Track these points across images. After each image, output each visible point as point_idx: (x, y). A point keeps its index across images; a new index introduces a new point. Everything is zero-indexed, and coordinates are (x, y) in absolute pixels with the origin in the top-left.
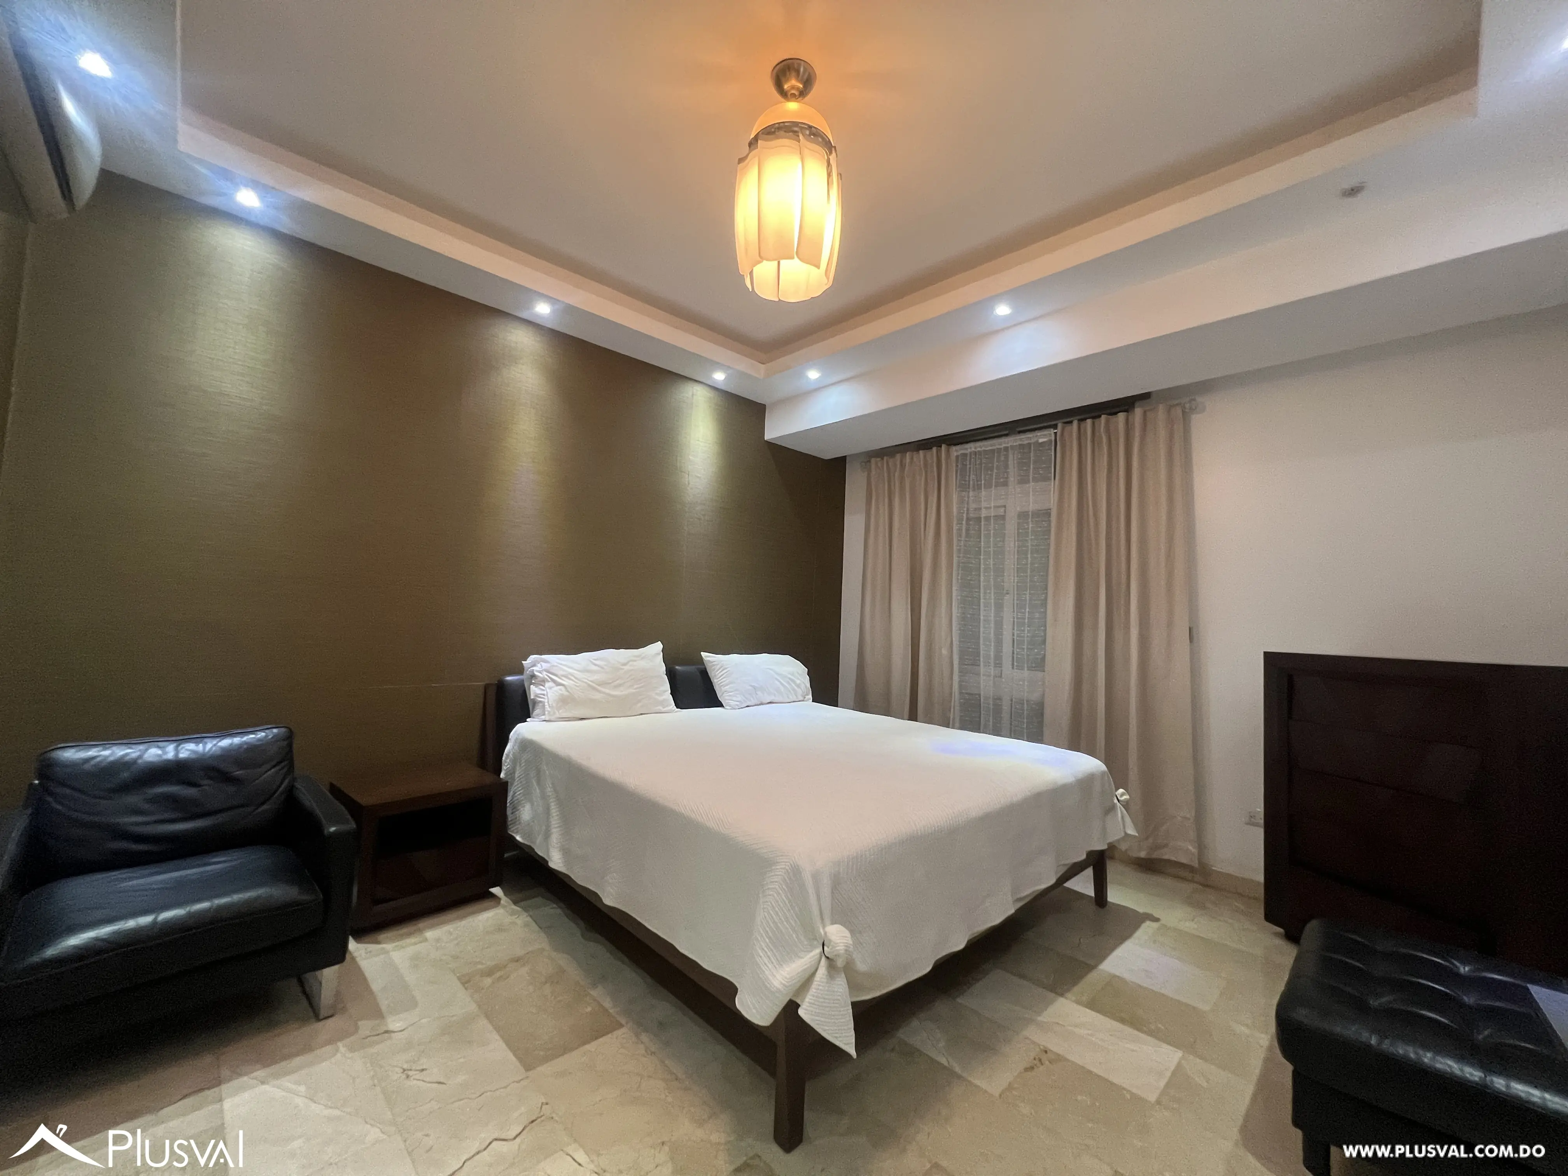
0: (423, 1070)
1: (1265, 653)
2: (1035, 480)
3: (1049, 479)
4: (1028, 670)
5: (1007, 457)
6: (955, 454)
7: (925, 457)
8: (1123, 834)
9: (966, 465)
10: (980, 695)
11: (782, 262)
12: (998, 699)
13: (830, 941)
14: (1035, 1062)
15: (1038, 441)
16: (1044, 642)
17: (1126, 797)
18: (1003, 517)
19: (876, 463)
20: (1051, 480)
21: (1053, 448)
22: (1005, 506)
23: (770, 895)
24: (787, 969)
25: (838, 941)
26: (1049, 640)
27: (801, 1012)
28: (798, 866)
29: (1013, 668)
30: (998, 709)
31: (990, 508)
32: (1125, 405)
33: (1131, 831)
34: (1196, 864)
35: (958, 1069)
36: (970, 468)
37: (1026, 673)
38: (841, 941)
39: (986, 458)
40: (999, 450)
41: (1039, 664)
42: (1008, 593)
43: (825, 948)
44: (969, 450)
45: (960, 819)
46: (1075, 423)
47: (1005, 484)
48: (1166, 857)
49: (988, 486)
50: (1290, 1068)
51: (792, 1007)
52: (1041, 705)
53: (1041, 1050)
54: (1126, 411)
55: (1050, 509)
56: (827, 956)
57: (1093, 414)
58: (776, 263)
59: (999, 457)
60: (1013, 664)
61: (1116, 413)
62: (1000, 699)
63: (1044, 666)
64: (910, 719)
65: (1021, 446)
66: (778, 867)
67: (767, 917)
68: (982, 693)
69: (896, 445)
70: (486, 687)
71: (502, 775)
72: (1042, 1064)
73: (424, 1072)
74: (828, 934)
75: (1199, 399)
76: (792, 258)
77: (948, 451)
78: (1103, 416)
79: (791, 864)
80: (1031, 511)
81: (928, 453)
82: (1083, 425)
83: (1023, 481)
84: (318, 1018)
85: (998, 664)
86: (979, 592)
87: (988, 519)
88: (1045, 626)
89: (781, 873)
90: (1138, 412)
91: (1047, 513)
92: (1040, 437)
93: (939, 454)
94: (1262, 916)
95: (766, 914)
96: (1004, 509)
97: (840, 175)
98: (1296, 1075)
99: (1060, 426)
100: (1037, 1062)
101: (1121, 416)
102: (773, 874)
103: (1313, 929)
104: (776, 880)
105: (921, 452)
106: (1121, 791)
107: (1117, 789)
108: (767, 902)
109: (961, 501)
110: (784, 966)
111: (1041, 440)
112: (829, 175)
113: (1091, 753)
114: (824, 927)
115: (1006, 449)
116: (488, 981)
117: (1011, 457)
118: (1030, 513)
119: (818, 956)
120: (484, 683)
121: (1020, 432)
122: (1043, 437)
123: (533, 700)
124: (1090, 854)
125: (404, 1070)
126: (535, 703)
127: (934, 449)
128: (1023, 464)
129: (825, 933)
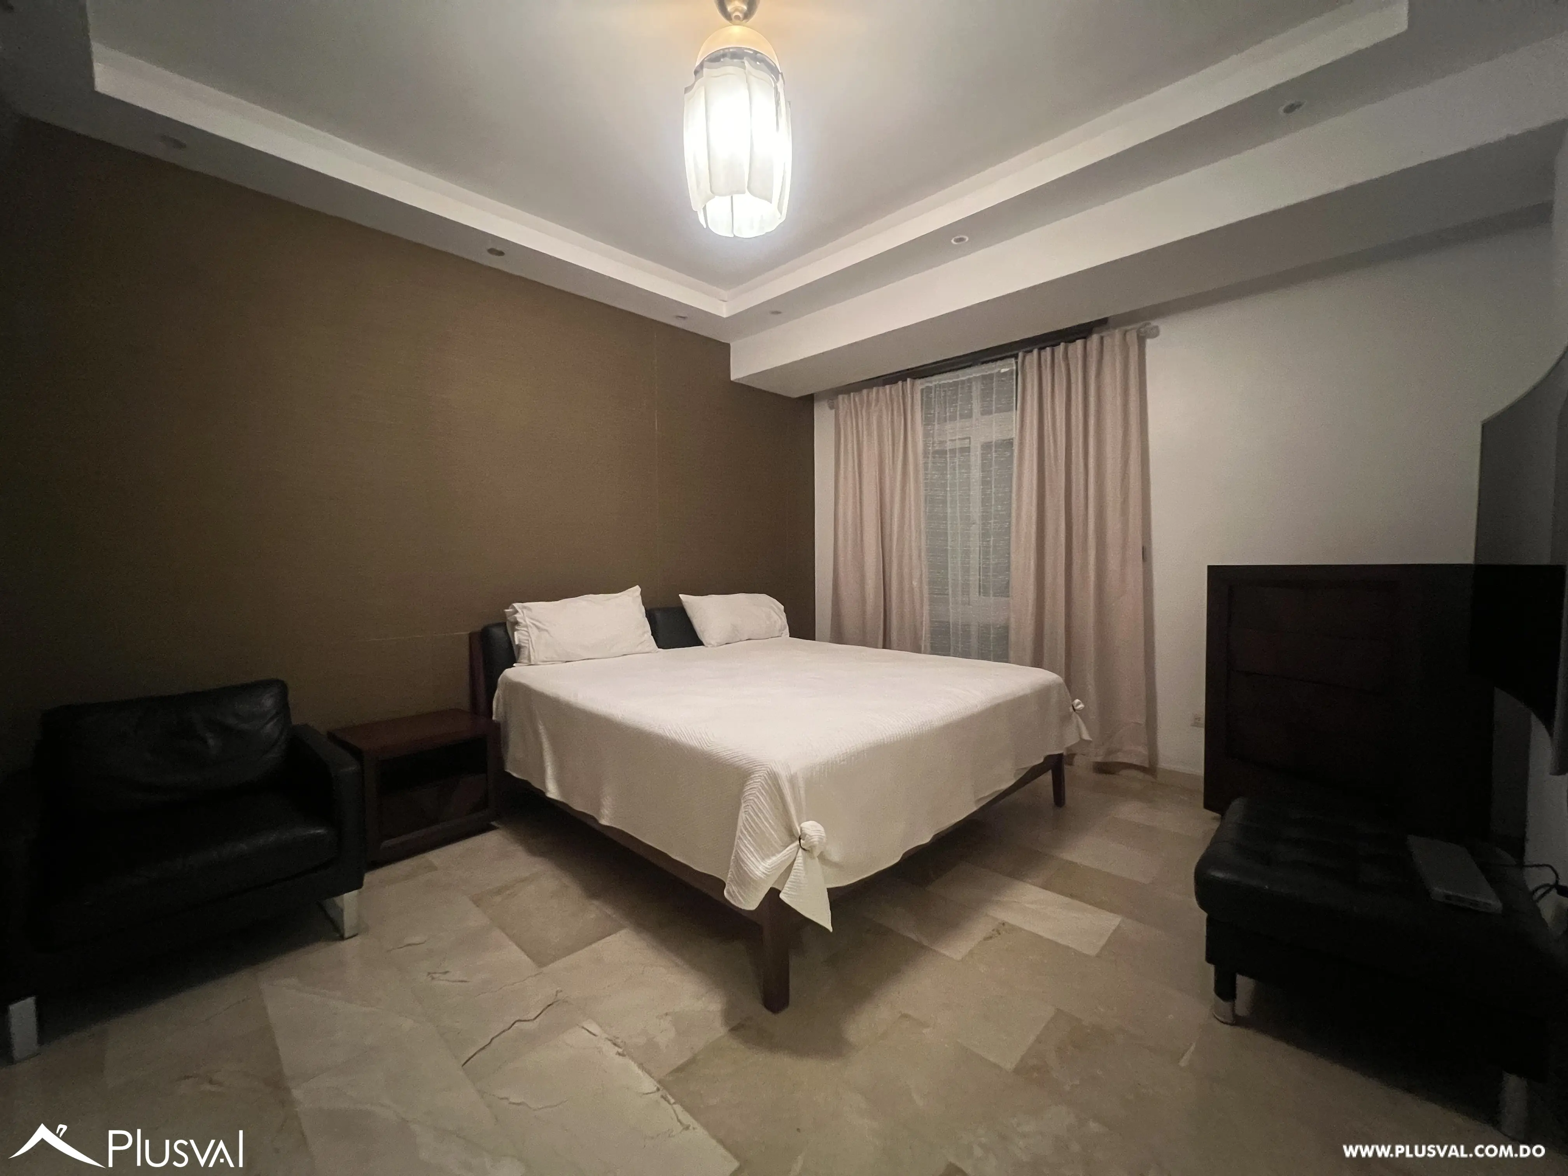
0: (446, 972)
1: (1209, 567)
2: (999, 410)
3: (1010, 410)
4: (993, 596)
5: (970, 387)
6: (921, 387)
7: (891, 391)
8: (1079, 739)
9: (931, 398)
10: (948, 622)
11: (735, 197)
12: (966, 627)
13: (805, 835)
14: (993, 933)
15: (1000, 371)
16: (1008, 568)
17: (1081, 706)
18: (968, 450)
19: (843, 400)
20: (1013, 410)
21: (1015, 377)
22: (969, 438)
23: (750, 800)
24: (768, 861)
25: (814, 834)
26: (1013, 567)
27: (782, 896)
28: (774, 773)
29: (980, 594)
30: (967, 634)
31: (955, 440)
32: (1082, 332)
33: (1086, 736)
34: (1147, 765)
35: (925, 943)
36: (935, 401)
37: (992, 599)
38: (816, 834)
39: (952, 390)
40: (963, 382)
41: (1005, 590)
42: (974, 523)
43: (801, 840)
44: (934, 383)
45: (924, 728)
46: (1035, 352)
47: (970, 416)
48: (1119, 760)
49: (953, 418)
50: (1204, 915)
51: (774, 893)
52: (1006, 628)
53: (999, 923)
54: (1085, 338)
55: (1012, 439)
56: (803, 847)
57: (1052, 343)
58: (729, 197)
59: (962, 388)
60: (980, 592)
61: (1074, 341)
62: (969, 625)
63: (1008, 592)
64: (884, 647)
65: (984, 377)
66: (757, 775)
67: (749, 819)
68: (951, 621)
69: (862, 381)
70: (471, 636)
71: (494, 718)
72: (1000, 934)
73: (448, 974)
74: (803, 829)
75: (1154, 323)
76: (744, 193)
77: (913, 386)
78: (1062, 344)
79: (768, 771)
80: (994, 440)
81: (894, 387)
82: (1043, 353)
83: (986, 412)
84: (342, 938)
85: (966, 590)
86: (946, 524)
87: (953, 451)
88: (1009, 554)
89: (759, 780)
90: (1095, 338)
91: (1009, 443)
92: (1003, 367)
93: (904, 387)
94: (1202, 804)
95: (748, 817)
96: (968, 440)
97: (788, 102)
98: (1210, 921)
99: (1021, 355)
100: (995, 932)
101: (1079, 343)
102: (752, 782)
103: (1237, 806)
104: (755, 786)
105: (887, 387)
106: (1077, 701)
107: (1073, 700)
108: (748, 806)
109: (926, 435)
110: (766, 860)
111: (1003, 370)
112: (778, 103)
113: (1052, 670)
114: (799, 824)
115: (969, 380)
116: (498, 899)
117: (974, 388)
118: (993, 443)
119: (796, 849)
120: (469, 632)
121: (983, 363)
122: (1005, 367)
123: (518, 645)
124: (1048, 758)
125: (429, 973)
126: (519, 647)
127: (900, 383)
128: (986, 394)
129: (801, 830)
